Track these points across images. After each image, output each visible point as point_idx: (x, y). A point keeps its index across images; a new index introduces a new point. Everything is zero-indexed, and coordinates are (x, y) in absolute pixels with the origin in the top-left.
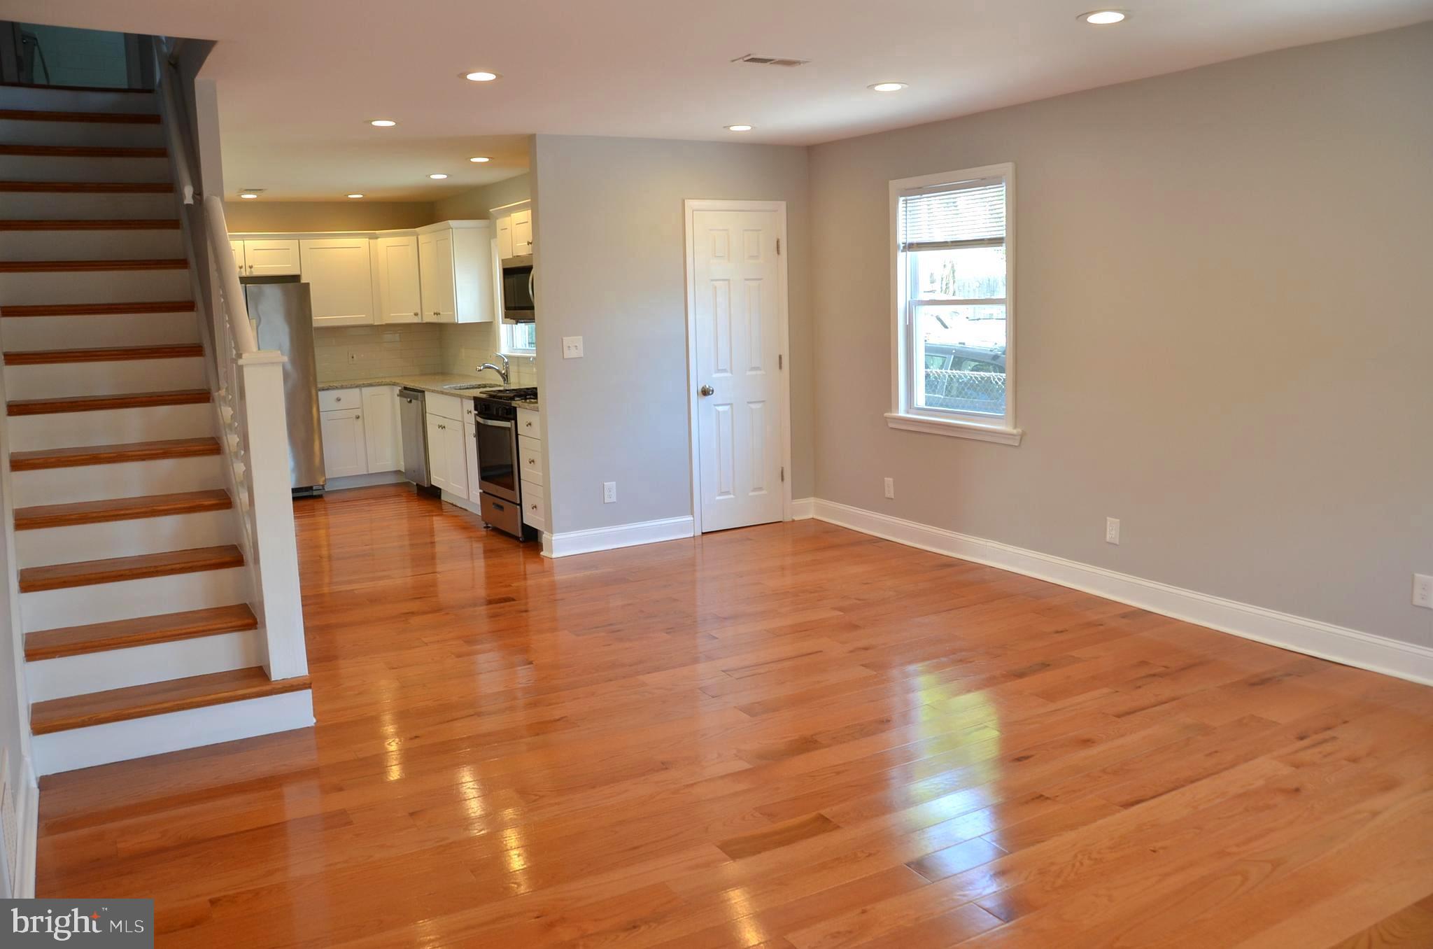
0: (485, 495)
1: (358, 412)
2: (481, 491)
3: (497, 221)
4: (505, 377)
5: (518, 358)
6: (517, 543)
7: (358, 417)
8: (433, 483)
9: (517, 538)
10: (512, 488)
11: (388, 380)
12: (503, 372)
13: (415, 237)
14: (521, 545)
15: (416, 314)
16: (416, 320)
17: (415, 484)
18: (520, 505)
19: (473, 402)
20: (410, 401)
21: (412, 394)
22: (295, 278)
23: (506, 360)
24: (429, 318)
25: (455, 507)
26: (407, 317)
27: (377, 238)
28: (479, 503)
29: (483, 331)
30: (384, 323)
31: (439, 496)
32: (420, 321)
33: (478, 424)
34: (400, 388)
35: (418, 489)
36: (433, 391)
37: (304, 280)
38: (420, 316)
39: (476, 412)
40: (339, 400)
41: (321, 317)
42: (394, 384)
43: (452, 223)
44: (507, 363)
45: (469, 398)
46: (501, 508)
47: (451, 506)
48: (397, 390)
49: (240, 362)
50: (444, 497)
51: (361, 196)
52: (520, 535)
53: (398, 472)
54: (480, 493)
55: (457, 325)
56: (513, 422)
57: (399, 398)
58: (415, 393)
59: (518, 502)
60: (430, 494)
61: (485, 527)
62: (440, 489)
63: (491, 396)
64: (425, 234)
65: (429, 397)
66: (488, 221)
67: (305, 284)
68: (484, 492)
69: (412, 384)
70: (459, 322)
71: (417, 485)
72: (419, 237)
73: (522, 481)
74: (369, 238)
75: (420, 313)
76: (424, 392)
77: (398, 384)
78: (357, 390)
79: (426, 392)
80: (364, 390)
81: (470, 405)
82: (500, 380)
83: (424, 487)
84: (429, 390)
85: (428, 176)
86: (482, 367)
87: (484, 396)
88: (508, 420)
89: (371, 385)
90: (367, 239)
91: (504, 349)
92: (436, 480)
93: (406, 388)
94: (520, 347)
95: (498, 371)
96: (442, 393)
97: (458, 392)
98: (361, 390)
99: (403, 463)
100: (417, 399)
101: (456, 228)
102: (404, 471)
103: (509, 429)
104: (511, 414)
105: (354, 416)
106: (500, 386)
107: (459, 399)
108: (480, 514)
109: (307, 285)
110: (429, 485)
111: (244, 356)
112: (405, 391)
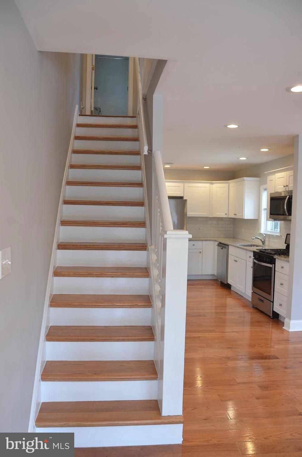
0: (254, 293)
1: (201, 251)
2: (252, 291)
3: (268, 177)
4: (263, 243)
5: (269, 235)
6: (270, 319)
7: (200, 252)
8: (228, 283)
9: (269, 316)
10: (270, 294)
11: (213, 239)
12: (263, 240)
13: (228, 184)
14: (271, 320)
15: (226, 214)
16: (226, 216)
17: (220, 281)
18: (273, 302)
19: (253, 253)
20: (222, 248)
21: (223, 246)
22: (181, 198)
23: (264, 236)
24: (231, 215)
25: (237, 294)
26: (222, 215)
27: (213, 184)
28: (251, 297)
29: (254, 223)
30: (213, 217)
31: (230, 288)
32: (227, 217)
33: (254, 263)
34: (218, 243)
35: (221, 283)
36: (233, 246)
37: (185, 198)
38: (227, 215)
39: (254, 258)
40: (194, 245)
41: (190, 213)
42: (215, 241)
43: (245, 178)
44: (265, 237)
45: (251, 251)
46: (262, 301)
47: (235, 293)
48: (217, 243)
49: (165, 236)
50: (232, 289)
51: (209, 167)
52: (271, 316)
53: (213, 275)
54: (252, 292)
55: (244, 219)
56: (274, 265)
57: (217, 246)
58: (225, 246)
59: (272, 301)
60: (227, 287)
61: (252, 307)
62: (231, 285)
63: (261, 251)
64: (232, 183)
65: (230, 248)
66: (259, 178)
67: (185, 200)
68: (253, 292)
69: (224, 242)
70: (245, 219)
71: (221, 281)
72: (230, 184)
73: (275, 292)
74: (210, 184)
75: (227, 214)
76: (229, 245)
77: (217, 241)
78: (201, 242)
79: (229, 246)
80: (204, 242)
81: (252, 254)
82: (261, 244)
83: (225, 284)
84: (231, 245)
85: (239, 158)
86: (254, 238)
87: (258, 251)
88: (271, 264)
89: (206, 240)
90: (209, 184)
91: (262, 231)
92: (230, 281)
93: (220, 243)
94: (269, 230)
95: (261, 240)
96: (237, 247)
97: (245, 247)
98: (202, 242)
99: (216, 272)
100: (225, 248)
101: (247, 181)
102: (216, 275)
103: (271, 268)
104: (273, 262)
105: (199, 252)
106: (261, 246)
107: (245, 251)
108: (251, 301)
109: (186, 200)
110: (227, 283)
111: (168, 233)
112: (220, 244)
